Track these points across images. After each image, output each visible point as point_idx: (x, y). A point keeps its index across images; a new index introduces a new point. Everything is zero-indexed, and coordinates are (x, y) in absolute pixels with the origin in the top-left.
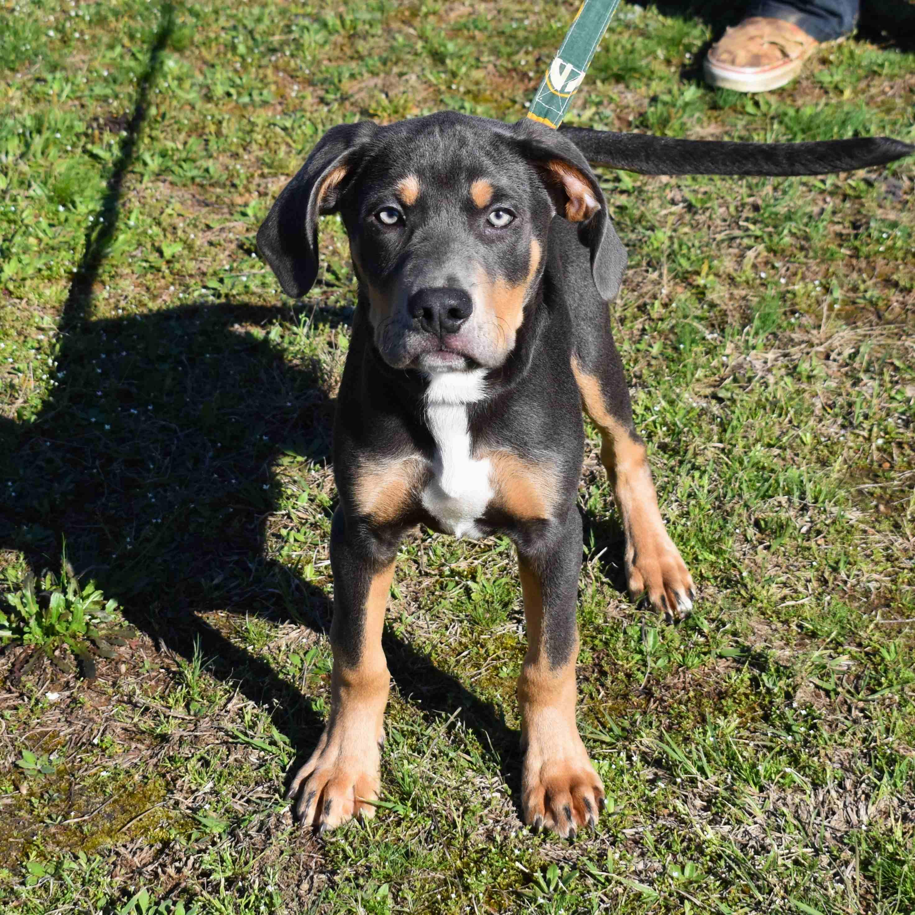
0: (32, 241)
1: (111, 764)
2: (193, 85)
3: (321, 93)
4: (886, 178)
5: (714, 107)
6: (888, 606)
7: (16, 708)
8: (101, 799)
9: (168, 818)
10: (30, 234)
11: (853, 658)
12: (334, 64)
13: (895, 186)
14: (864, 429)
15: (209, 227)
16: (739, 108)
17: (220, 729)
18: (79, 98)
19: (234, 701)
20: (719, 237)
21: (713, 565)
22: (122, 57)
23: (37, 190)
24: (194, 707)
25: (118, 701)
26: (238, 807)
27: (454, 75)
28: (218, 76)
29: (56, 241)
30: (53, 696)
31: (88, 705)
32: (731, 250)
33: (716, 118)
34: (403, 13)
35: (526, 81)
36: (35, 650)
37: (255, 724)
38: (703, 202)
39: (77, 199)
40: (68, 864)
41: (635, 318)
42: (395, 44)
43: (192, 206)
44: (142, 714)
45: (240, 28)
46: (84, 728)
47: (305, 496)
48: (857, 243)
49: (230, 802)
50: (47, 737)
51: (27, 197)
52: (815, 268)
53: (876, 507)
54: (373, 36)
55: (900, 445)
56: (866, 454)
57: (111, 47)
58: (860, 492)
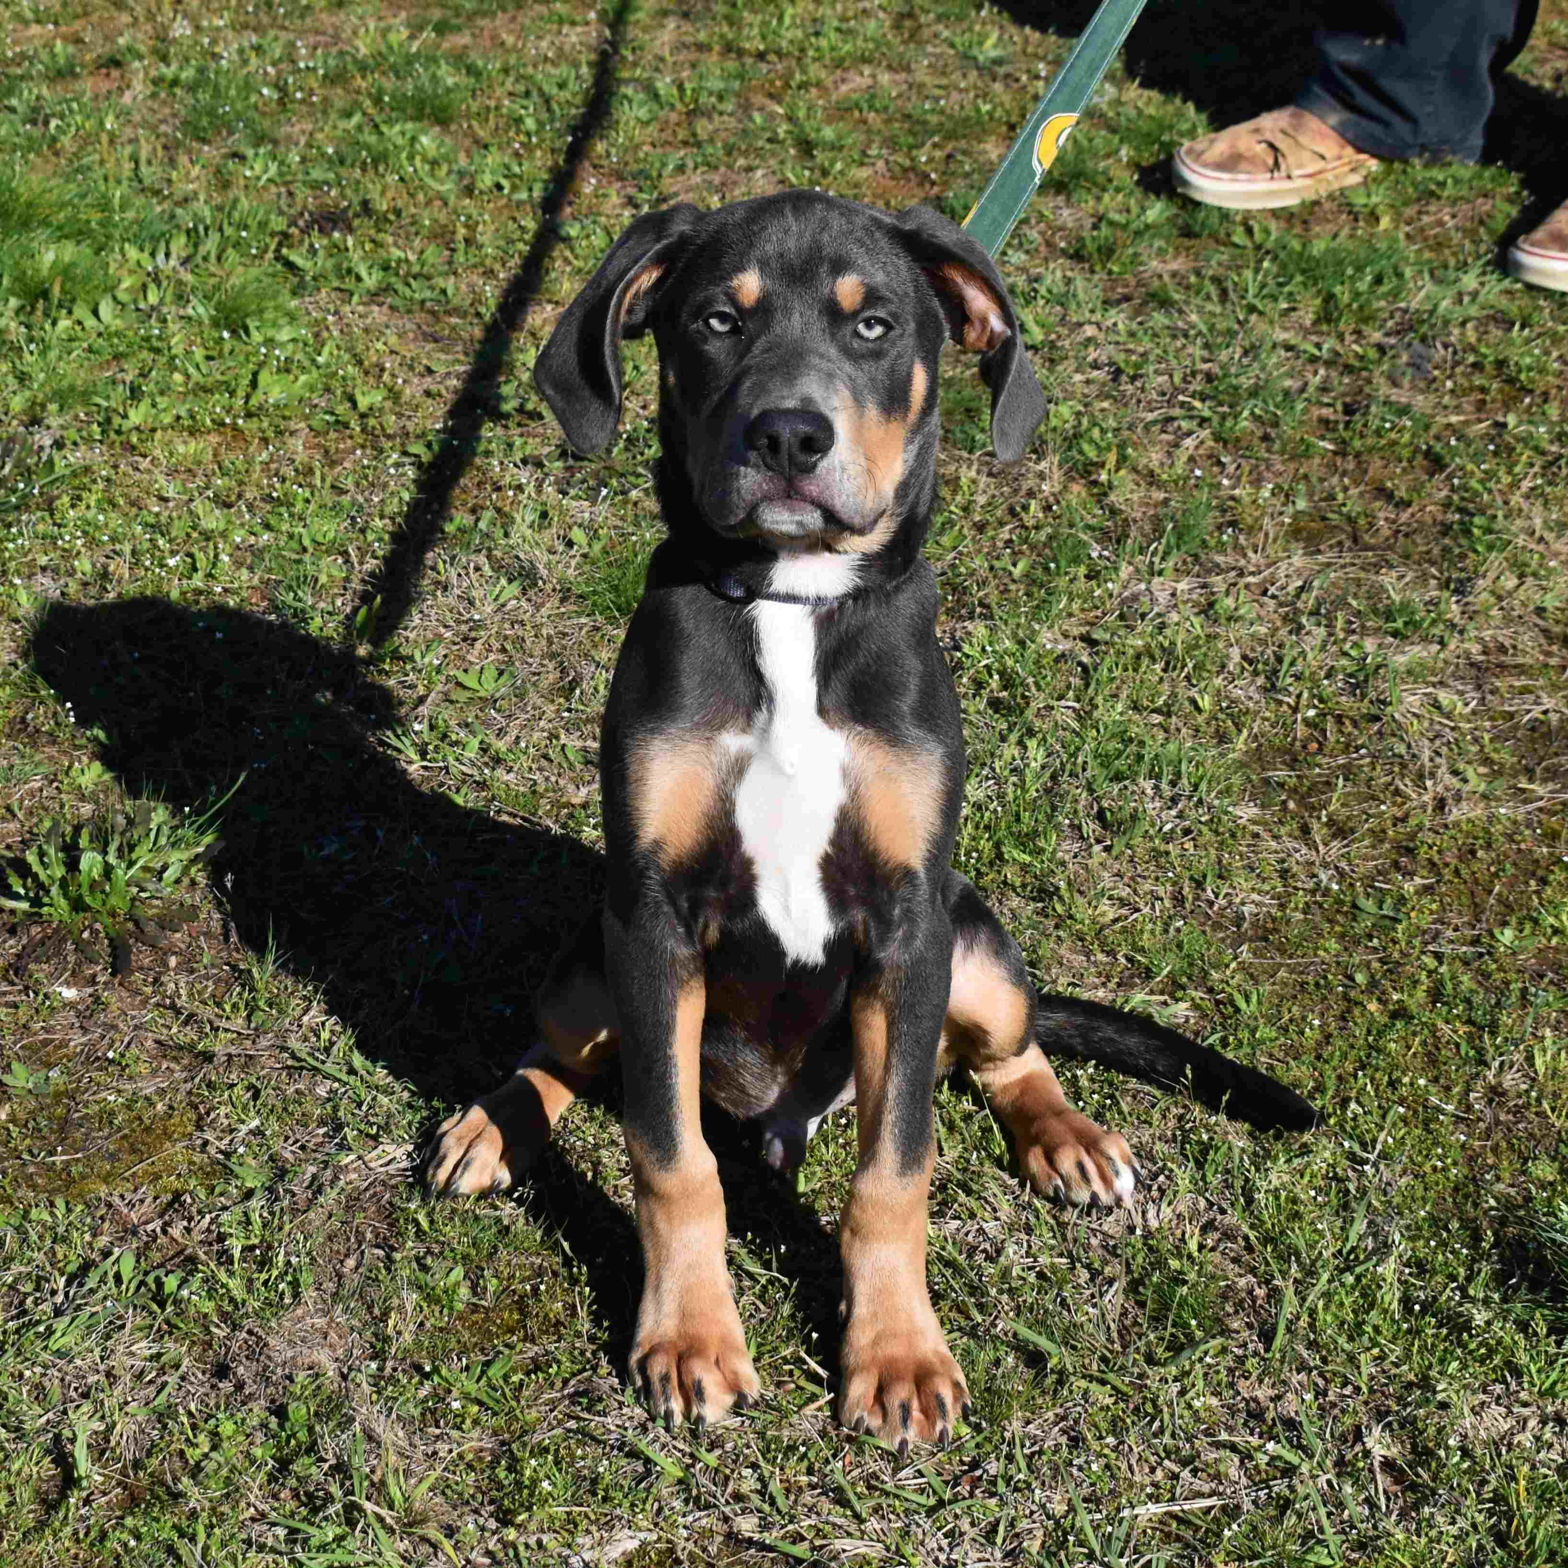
0: (178, 377)
1: (129, 1087)
2: (450, 172)
3: (631, 191)
4: (1409, 345)
5: (1187, 233)
6: (1266, 940)
7: (15, 1006)
8: (107, 1131)
9: (191, 1163)
10: (176, 369)
11: (1195, 1007)
12: (659, 150)
13: (1420, 356)
14: (1290, 694)
15: (429, 371)
16: (1222, 235)
17: (284, 1049)
18: (286, 184)
19: (312, 1013)
20: (1150, 417)
21: (1025, 868)
22: (359, 128)
23: (199, 309)
24: (258, 1018)
25: (158, 1005)
26: (288, 1155)
27: (825, 173)
28: (489, 160)
29: (210, 380)
30: (70, 993)
31: (114, 1007)
32: (1164, 437)
33: (1188, 249)
34: (772, 83)
35: (927, 186)
36: (56, 931)
37: (332, 1044)
38: (1137, 366)
39: (252, 324)
40: (40, 1214)
41: (1002, 524)
42: (751, 126)
43: (415, 339)
44: (186, 1023)
45: (535, 93)
46: (103, 1037)
47: (475, 743)
48: (1347, 435)
49: (277, 1146)
50: (50, 1048)
51: (182, 318)
52: (1280, 467)
53: (1284, 802)
54: (721, 114)
55: (1339, 719)
56: (1288, 728)
57: (348, 114)
58: (1266, 782)
